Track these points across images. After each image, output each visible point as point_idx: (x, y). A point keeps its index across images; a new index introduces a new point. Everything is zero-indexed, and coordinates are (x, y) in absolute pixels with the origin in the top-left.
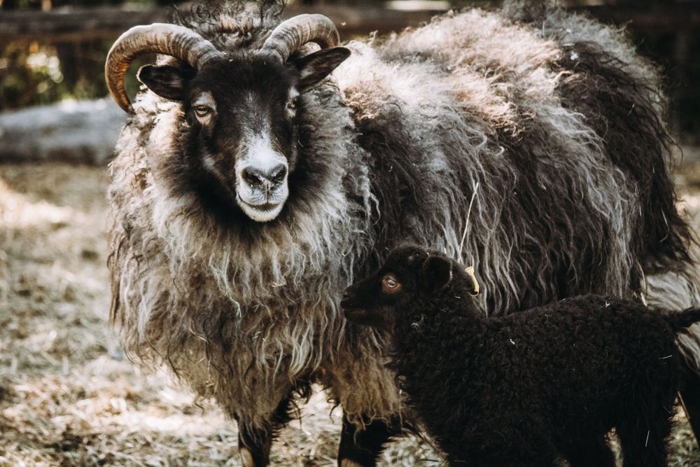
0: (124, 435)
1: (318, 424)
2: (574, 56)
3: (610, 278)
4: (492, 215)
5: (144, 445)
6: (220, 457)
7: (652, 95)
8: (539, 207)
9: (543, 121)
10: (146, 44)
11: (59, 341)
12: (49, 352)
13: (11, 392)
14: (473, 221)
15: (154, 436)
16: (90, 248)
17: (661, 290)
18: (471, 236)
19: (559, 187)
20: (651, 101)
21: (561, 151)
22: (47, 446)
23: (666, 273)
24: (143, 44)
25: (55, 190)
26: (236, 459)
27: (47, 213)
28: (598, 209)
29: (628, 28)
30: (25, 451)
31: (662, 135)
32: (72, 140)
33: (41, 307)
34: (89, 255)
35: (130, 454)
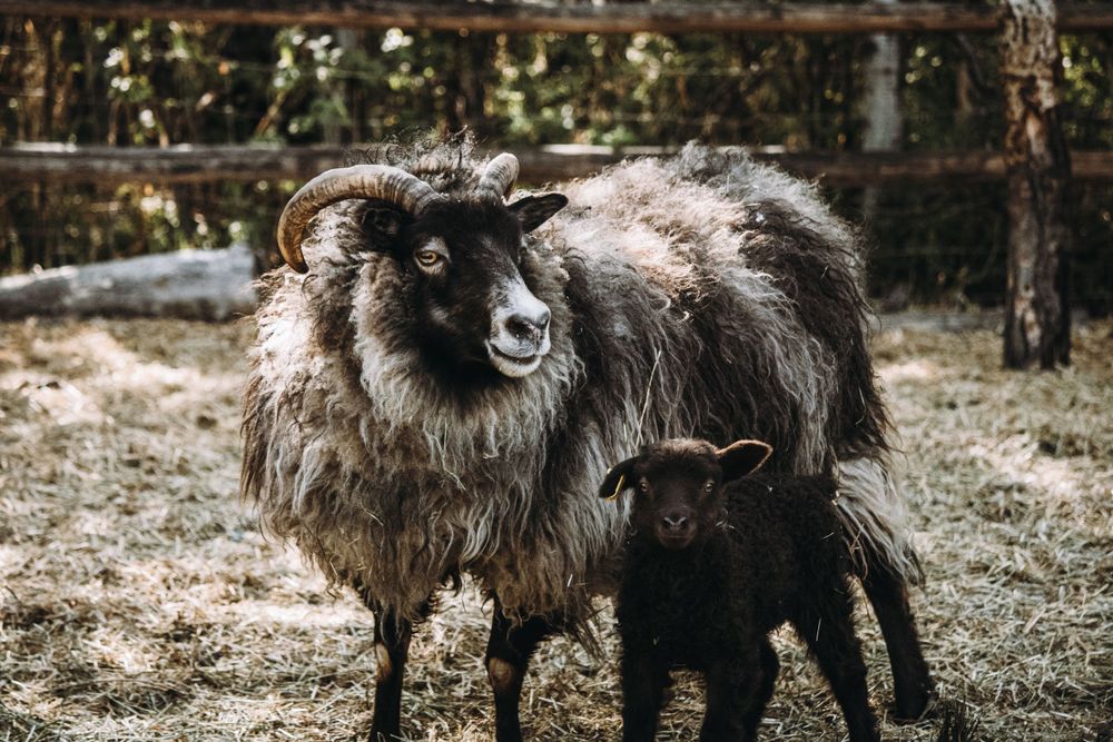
0: (242, 626)
1: (460, 617)
2: (760, 218)
3: (799, 466)
4: (674, 389)
5: (264, 637)
6: (350, 653)
7: (847, 258)
8: (723, 384)
9: (727, 284)
10: (347, 188)
11: (171, 519)
12: (160, 531)
13: (117, 575)
14: (654, 394)
15: (277, 627)
16: (207, 414)
17: (853, 478)
18: (651, 411)
19: (743, 363)
20: (846, 266)
21: (747, 318)
22: (157, 636)
23: (859, 459)
24: (343, 189)
25: (169, 349)
26: (367, 655)
27: (160, 373)
28: (787, 388)
29: (820, 183)
30: (132, 641)
31: (859, 303)
32: (189, 293)
33: (152, 479)
34: (205, 423)
35: (249, 647)
